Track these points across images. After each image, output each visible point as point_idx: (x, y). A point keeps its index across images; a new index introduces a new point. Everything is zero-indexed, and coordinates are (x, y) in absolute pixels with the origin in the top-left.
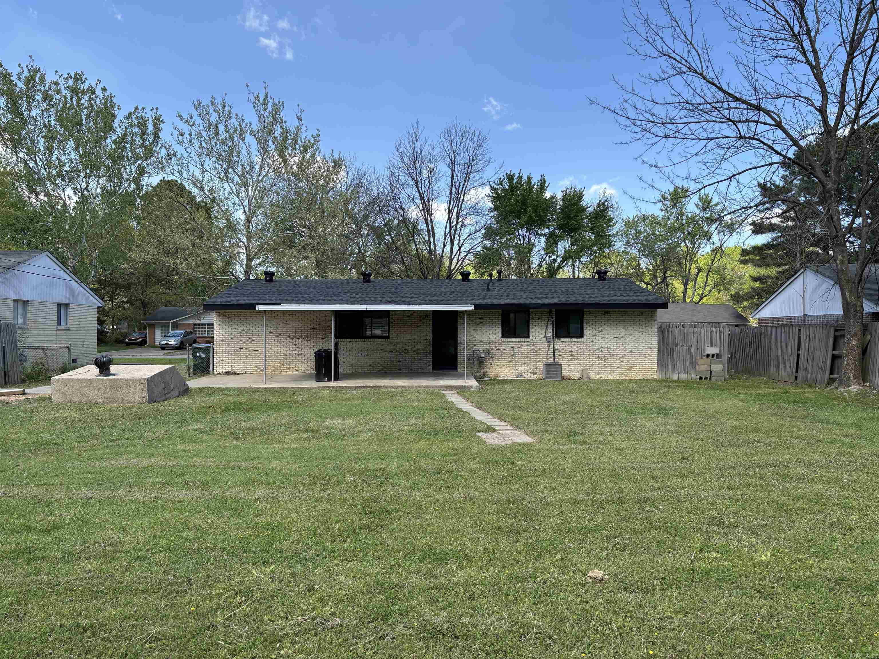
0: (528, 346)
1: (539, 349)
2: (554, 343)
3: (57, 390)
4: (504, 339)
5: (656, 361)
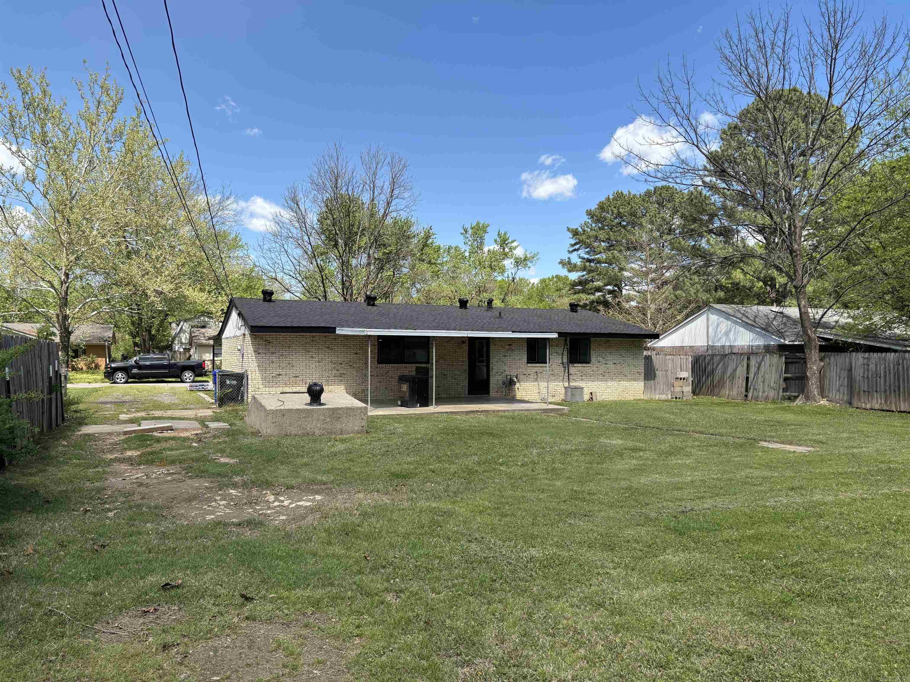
1: (557, 374)
2: (568, 368)
3: (273, 423)
4: (529, 365)
5: (642, 384)
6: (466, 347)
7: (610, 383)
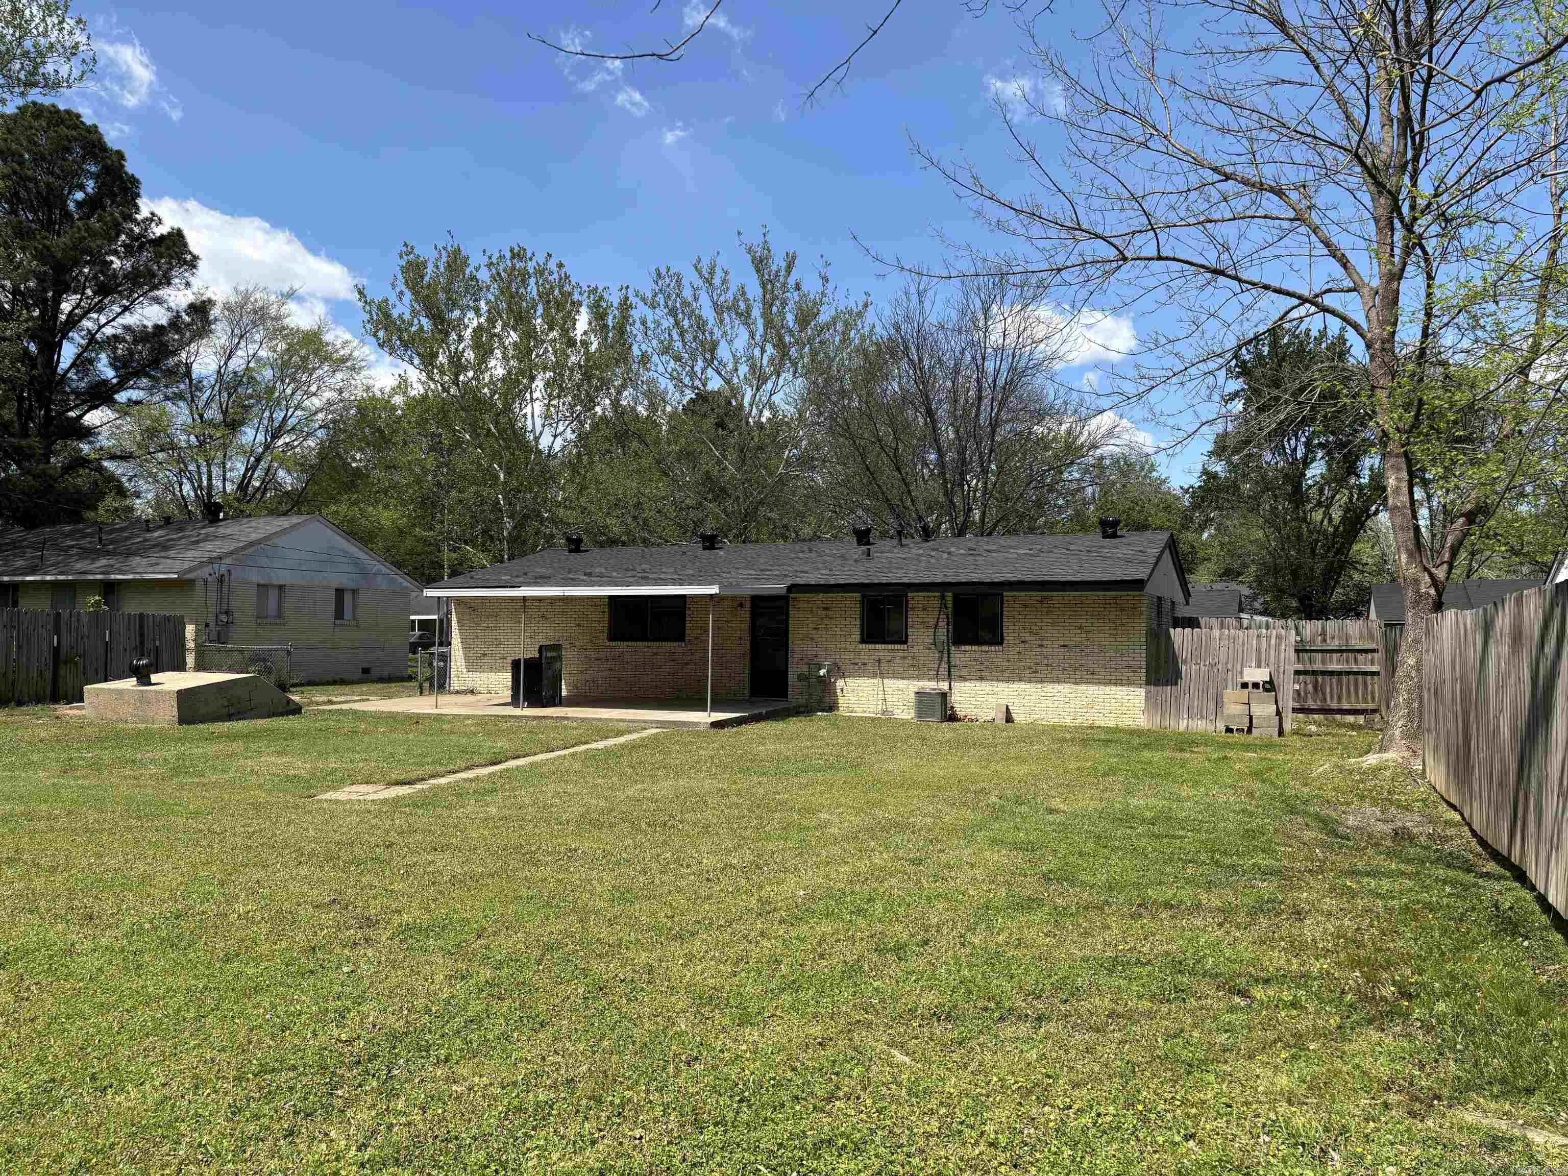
0: (904, 658)
1: (924, 665)
2: (949, 653)
4: (864, 646)
5: (1142, 692)
6: (745, 615)
7: (1051, 688)
